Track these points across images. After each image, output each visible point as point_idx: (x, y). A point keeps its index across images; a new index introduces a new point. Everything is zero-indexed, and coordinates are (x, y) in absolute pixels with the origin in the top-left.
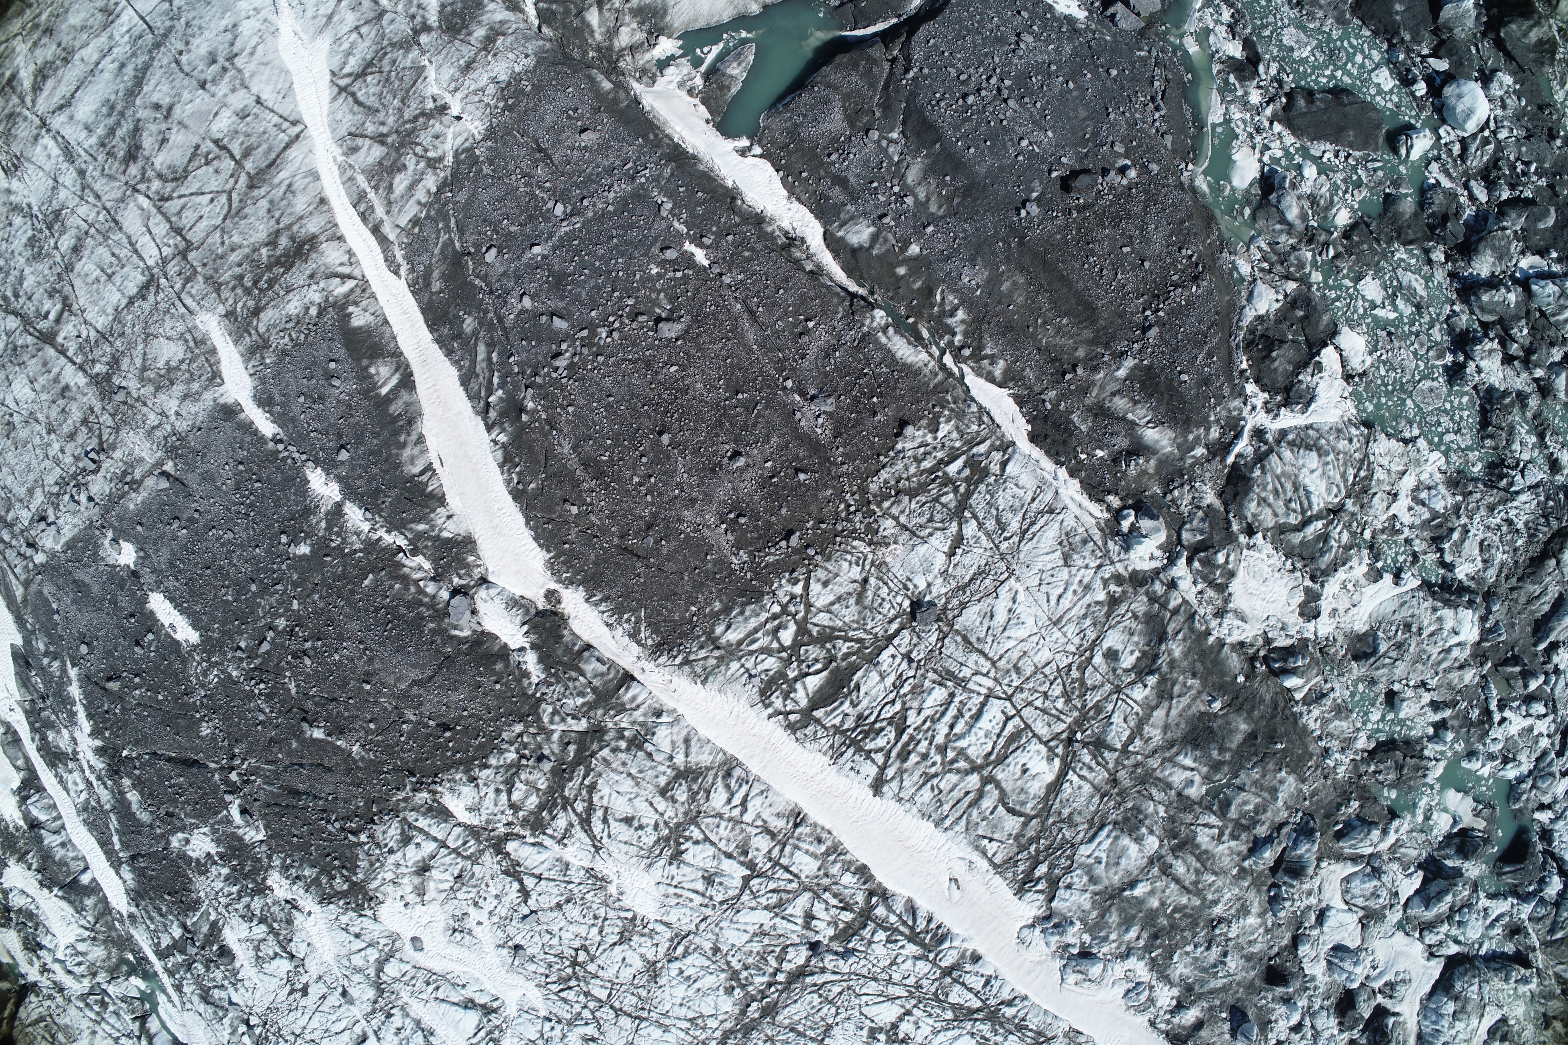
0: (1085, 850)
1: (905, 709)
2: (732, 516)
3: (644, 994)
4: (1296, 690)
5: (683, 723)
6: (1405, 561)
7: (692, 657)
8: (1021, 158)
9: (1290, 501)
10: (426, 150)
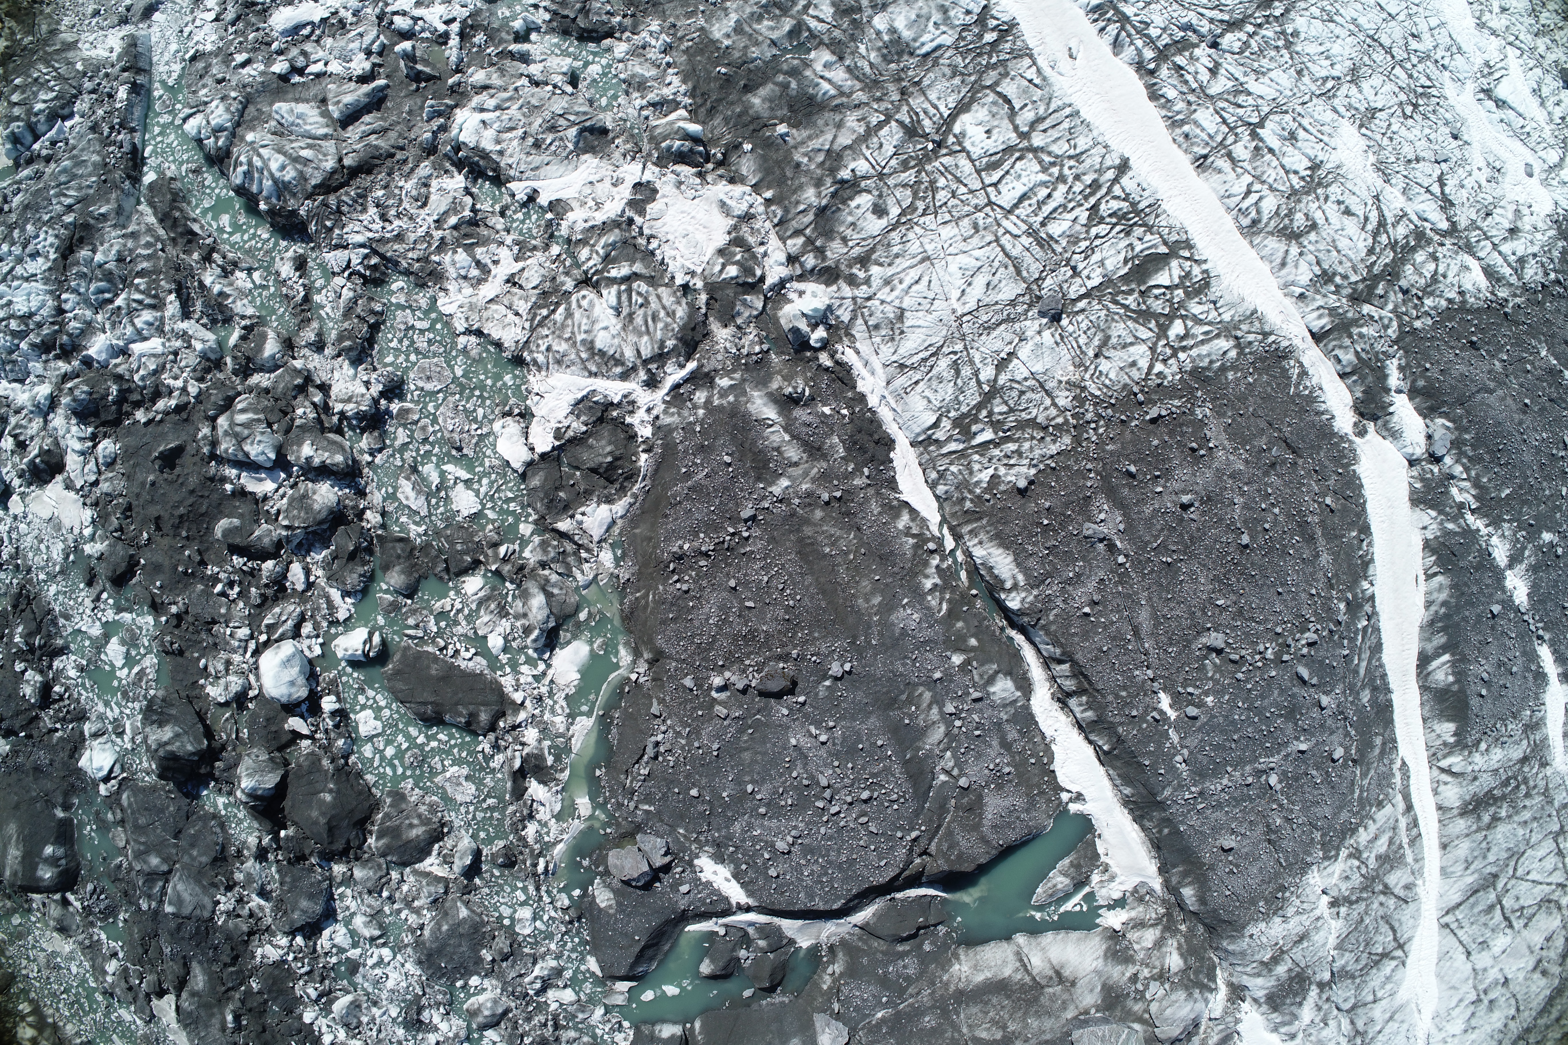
0: (948, 39)
1: (1088, 226)
2: (1202, 452)
3: (1366, 58)
4: (685, 119)
5: (1282, 281)
6: (515, 212)
7: (1260, 337)
8: (831, 724)
9: (641, 306)
10: (1359, 868)
